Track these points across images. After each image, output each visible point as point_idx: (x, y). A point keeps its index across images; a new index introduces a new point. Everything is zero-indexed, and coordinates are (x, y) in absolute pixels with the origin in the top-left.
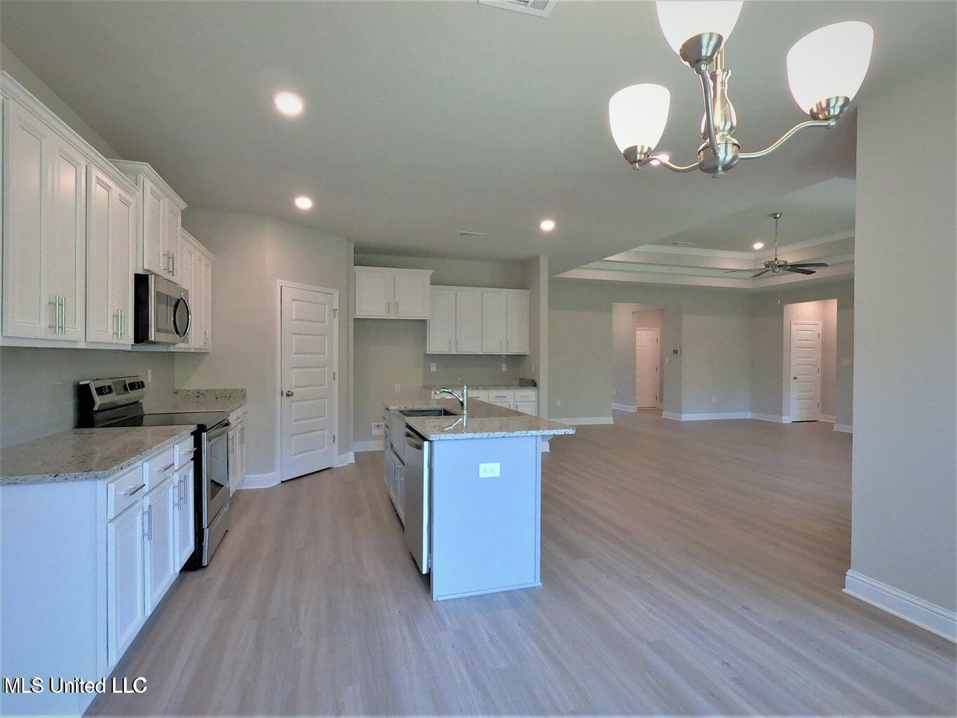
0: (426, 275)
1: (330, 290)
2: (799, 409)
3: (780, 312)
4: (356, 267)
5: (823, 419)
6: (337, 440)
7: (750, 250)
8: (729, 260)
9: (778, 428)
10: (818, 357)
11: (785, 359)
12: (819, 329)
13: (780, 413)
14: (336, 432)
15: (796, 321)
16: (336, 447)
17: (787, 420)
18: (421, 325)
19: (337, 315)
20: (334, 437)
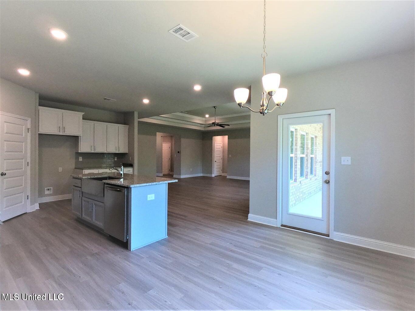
0: (80, 115)
1: (26, 118)
2: (217, 172)
3: (211, 139)
4: (39, 107)
5: (223, 174)
6: (29, 198)
7: (204, 117)
8: (198, 120)
9: (211, 178)
10: (221, 155)
11: (213, 155)
12: (222, 145)
13: (211, 173)
14: (29, 194)
15: (216, 142)
16: (29, 201)
17: (213, 176)
18: (75, 139)
19: (30, 132)
20: (28, 196)
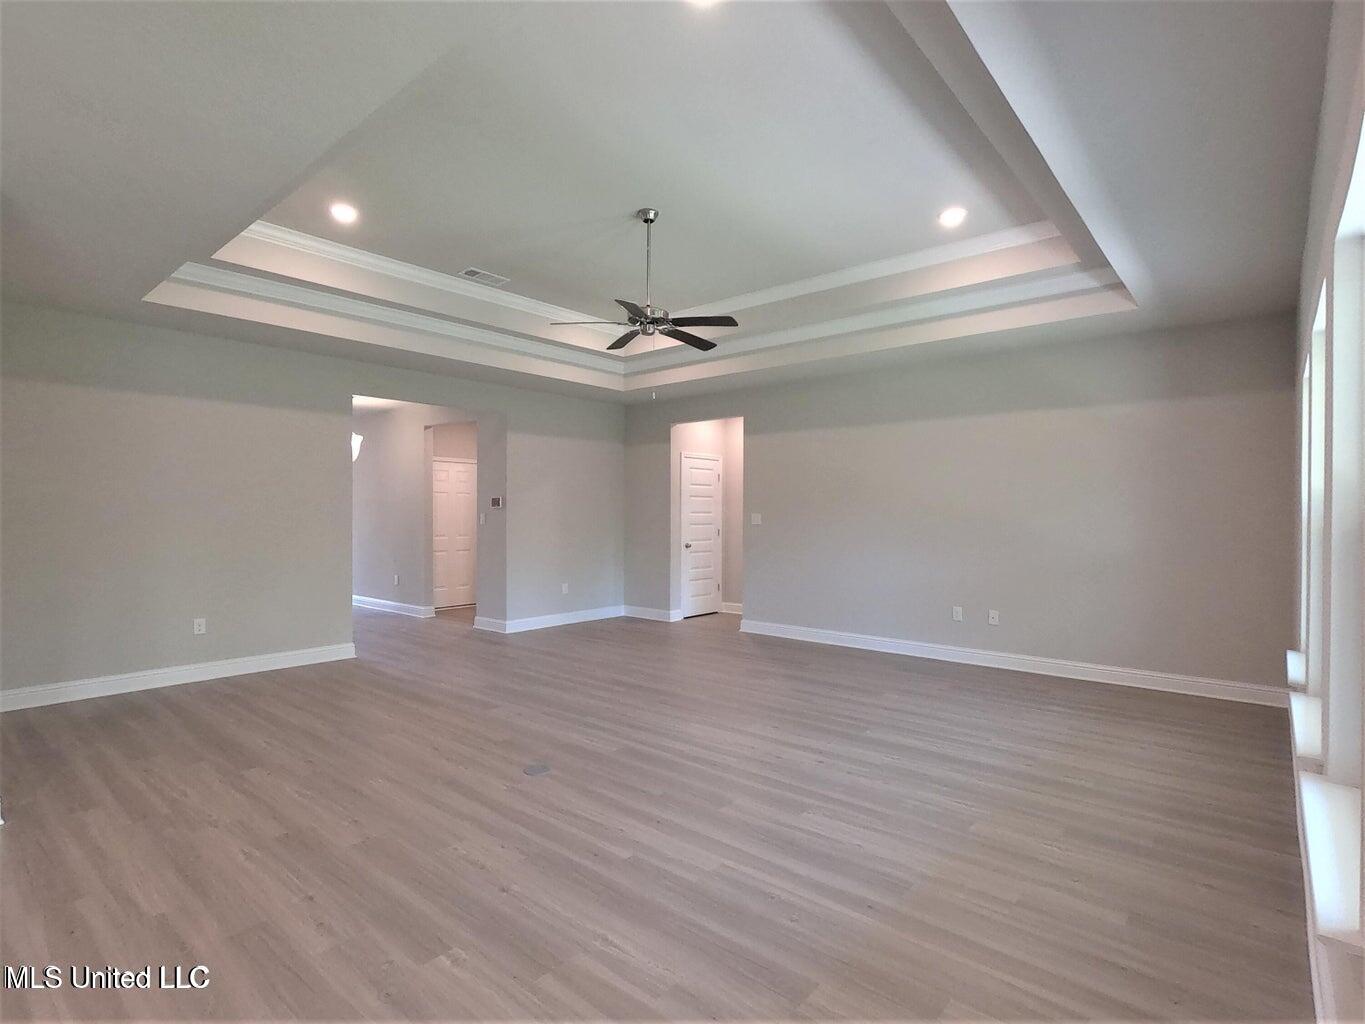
2: (693, 596)
3: (667, 439)
5: (724, 608)
9: (664, 629)
10: (716, 512)
12: (719, 467)
13: (667, 607)
17: (676, 616)
